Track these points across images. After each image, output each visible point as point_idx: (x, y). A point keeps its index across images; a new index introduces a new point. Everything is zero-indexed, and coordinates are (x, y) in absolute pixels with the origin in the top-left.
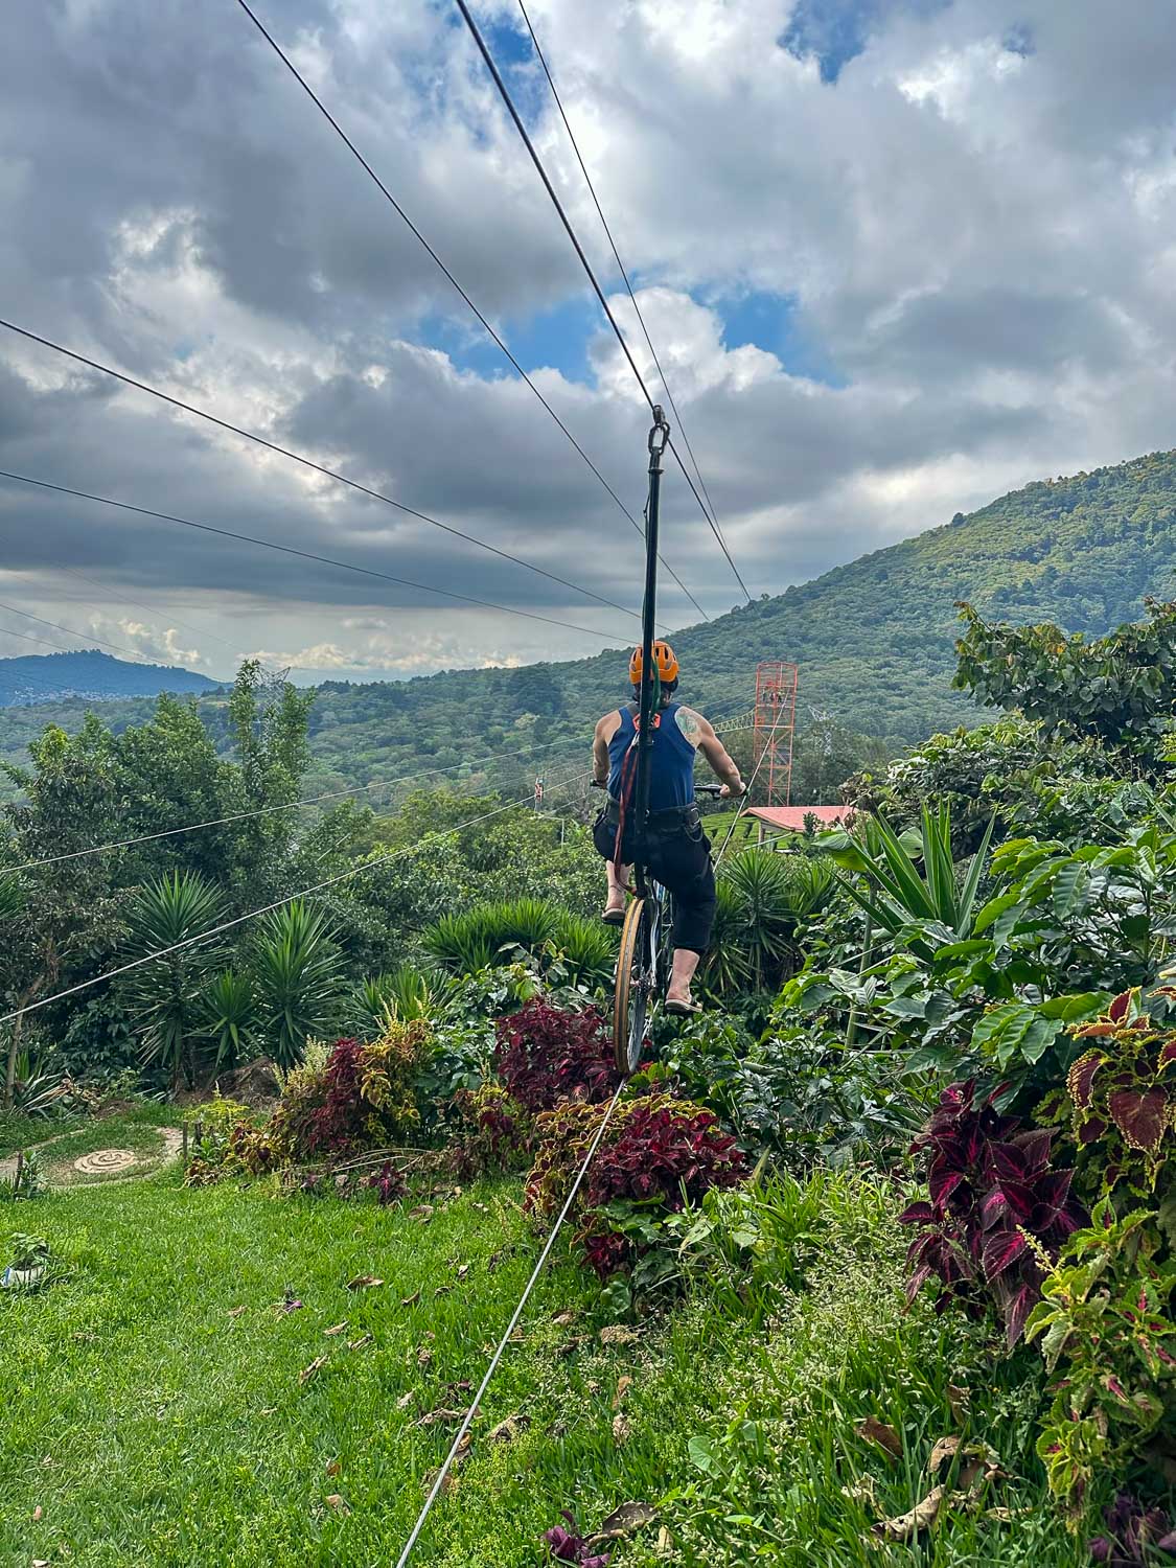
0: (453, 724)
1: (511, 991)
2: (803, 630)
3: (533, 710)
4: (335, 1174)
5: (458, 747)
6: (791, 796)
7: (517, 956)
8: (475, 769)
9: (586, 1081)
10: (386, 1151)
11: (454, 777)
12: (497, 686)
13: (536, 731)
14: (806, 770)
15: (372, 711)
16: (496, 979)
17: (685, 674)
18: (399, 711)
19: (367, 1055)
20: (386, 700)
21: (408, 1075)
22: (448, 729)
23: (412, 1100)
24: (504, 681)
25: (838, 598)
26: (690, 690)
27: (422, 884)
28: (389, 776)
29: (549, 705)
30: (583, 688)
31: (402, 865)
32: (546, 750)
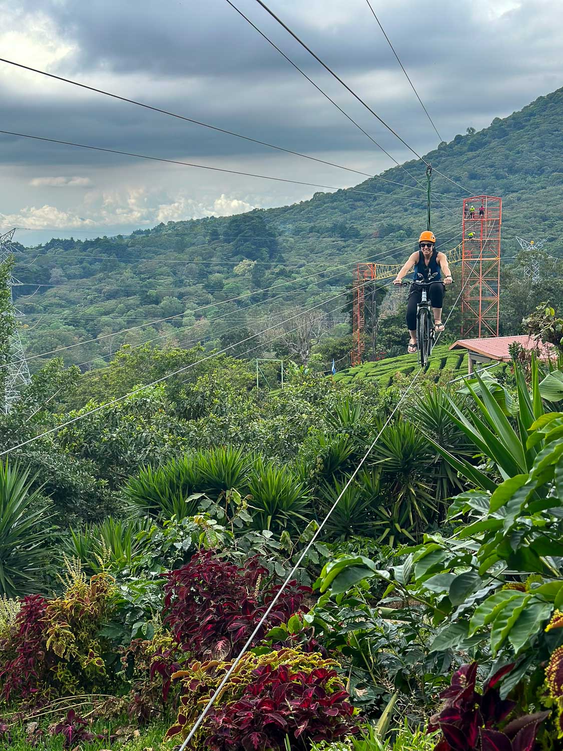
0: (175, 274)
1: (195, 540)
2: (509, 162)
3: (250, 256)
4: (26, 722)
5: (181, 296)
6: (500, 326)
7: (203, 506)
8: (198, 316)
9: (228, 636)
10: (74, 697)
11: (178, 325)
12: (215, 235)
13: (254, 277)
14: (515, 300)
15: (97, 266)
16: (182, 528)
17: (395, 212)
18: (123, 265)
19: (53, 609)
20: (110, 255)
21: (93, 626)
22: (171, 279)
23: (98, 649)
24: (221, 230)
25: (543, 127)
26: (400, 228)
27: (131, 435)
28: (117, 328)
29: (264, 251)
30: (297, 232)
31: (111, 418)
32: (265, 296)
